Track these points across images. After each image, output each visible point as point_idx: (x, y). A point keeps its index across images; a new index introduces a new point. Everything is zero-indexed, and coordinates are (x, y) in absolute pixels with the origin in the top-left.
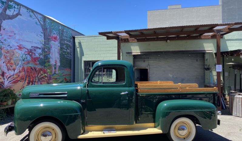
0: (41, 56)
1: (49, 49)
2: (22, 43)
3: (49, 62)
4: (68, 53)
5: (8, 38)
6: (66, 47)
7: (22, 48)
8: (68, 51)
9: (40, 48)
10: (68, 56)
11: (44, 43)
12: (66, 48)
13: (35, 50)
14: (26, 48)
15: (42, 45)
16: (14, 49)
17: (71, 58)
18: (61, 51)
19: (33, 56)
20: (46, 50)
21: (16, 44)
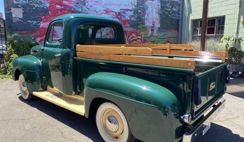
0: (133, 19)
1: (144, 10)
2: (108, 7)
3: (143, 23)
4: (174, 12)
5: (94, 4)
6: (170, 5)
7: (109, 12)
8: (175, 9)
9: (131, 10)
10: (173, 16)
11: (136, 4)
12: (170, 7)
13: (125, 13)
14: (114, 12)
15: (134, 7)
16: (100, 13)
17: (179, 17)
18: (162, 11)
19: (122, 19)
20: (140, 11)
21: (103, 9)
